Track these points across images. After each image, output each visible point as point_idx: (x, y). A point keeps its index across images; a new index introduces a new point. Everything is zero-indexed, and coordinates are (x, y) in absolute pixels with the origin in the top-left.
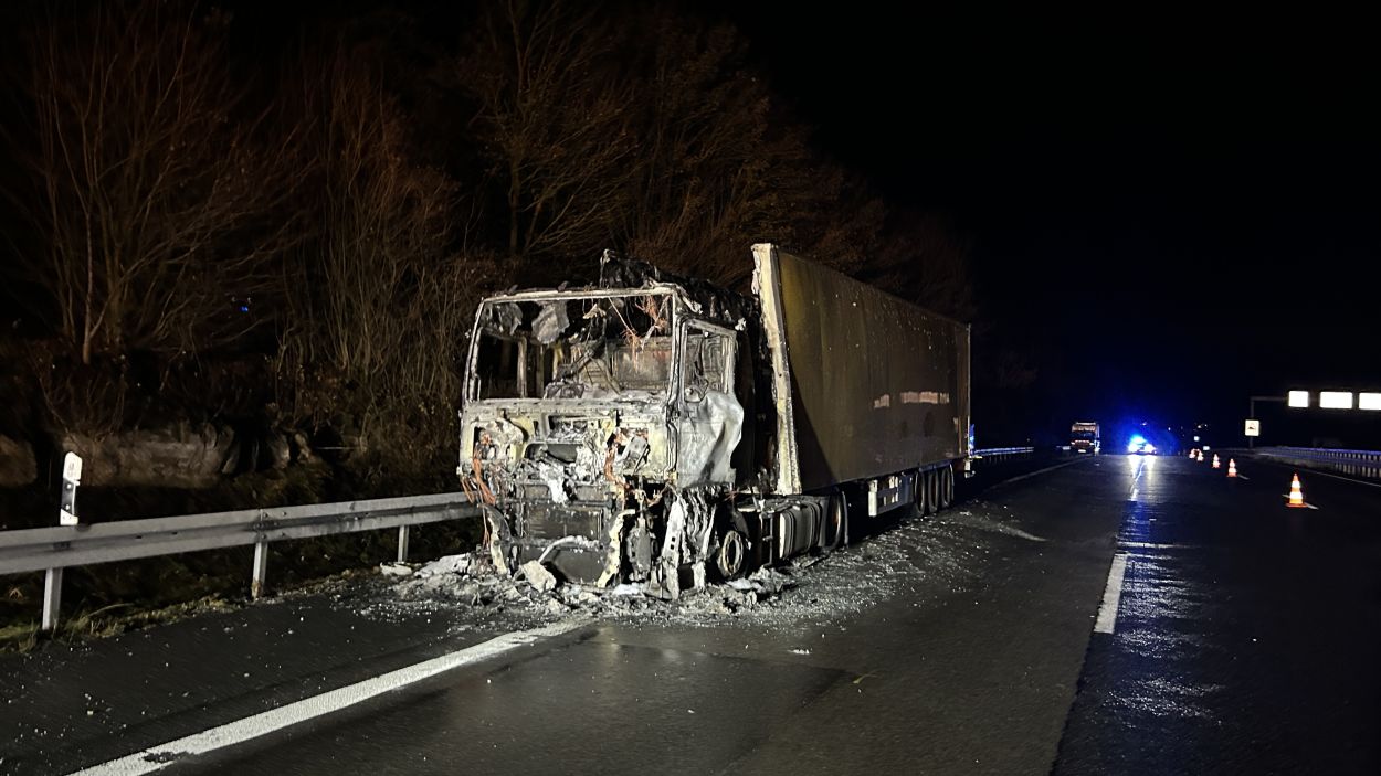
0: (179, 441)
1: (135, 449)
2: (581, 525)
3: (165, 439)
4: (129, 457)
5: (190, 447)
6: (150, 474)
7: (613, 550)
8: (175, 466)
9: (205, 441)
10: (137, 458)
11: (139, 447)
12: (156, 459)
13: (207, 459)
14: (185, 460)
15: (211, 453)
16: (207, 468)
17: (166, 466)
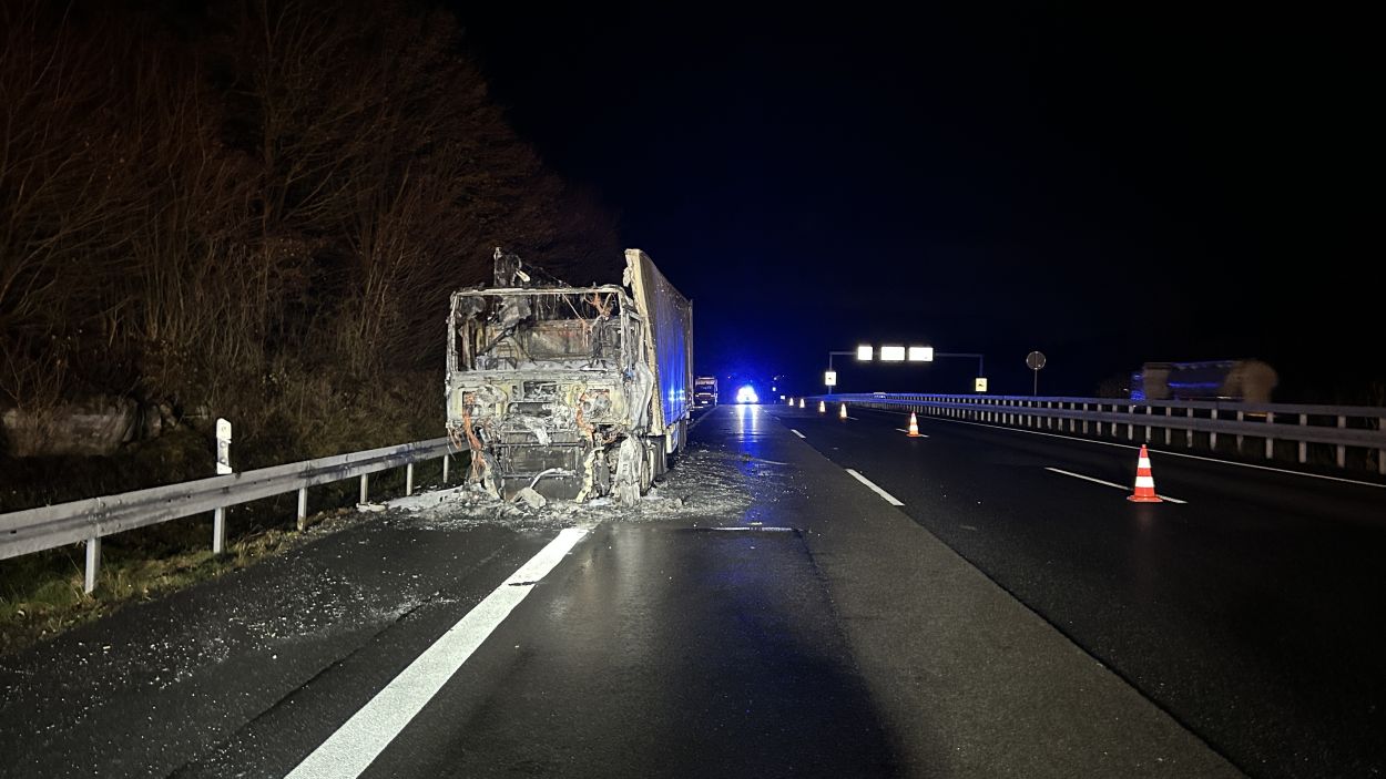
0: (98, 413)
1: (63, 422)
2: (557, 459)
3: (88, 412)
4: (57, 429)
5: (106, 418)
6: (70, 444)
7: (588, 476)
8: (90, 436)
9: (119, 412)
10: (62, 430)
11: (67, 420)
12: (77, 430)
13: (116, 428)
14: (97, 431)
15: (121, 421)
16: (114, 438)
17: (83, 436)
